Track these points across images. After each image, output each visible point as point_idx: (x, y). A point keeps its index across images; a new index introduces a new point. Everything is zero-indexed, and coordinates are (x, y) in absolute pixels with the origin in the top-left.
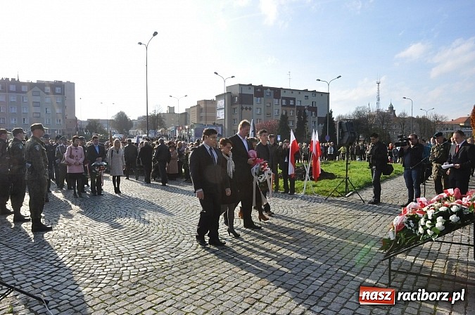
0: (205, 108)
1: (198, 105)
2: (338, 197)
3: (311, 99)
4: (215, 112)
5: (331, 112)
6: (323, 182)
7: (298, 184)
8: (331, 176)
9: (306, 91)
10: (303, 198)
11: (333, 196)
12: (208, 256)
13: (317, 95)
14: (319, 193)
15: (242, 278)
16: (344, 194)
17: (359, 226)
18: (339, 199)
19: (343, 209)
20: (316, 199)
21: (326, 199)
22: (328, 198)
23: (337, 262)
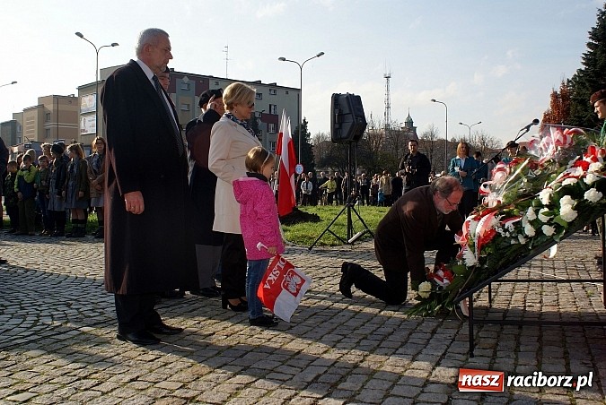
0: (56, 110)
1: (41, 107)
2: (333, 245)
3: (268, 99)
4: (77, 121)
5: (306, 123)
6: (298, 226)
8: (315, 219)
9: (258, 83)
11: (323, 244)
12: (61, 337)
13: (278, 92)
14: (293, 240)
15: (148, 366)
16: (344, 241)
18: (335, 248)
20: (290, 250)
21: (310, 249)
22: (314, 249)
23: (354, 329)
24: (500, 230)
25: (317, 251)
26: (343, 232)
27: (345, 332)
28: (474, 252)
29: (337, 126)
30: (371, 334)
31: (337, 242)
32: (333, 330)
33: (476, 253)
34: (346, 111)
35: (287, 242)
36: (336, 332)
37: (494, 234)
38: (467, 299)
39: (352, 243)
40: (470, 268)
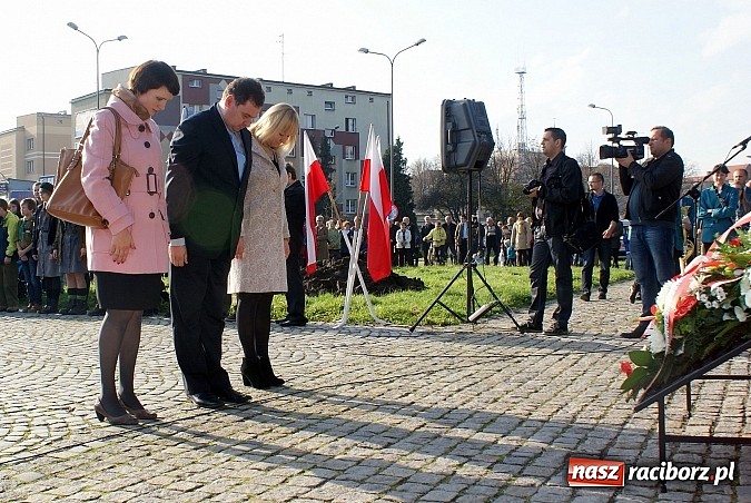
2: (445, 324)
3: (343, 109)
5: (400, 144)
6: (393, 296)
7: (315, 304)
8: (418, 285)
9: (329, 87)
10: (340, 330)
11: (430, 323)
12: (63, 455)
13: (359, 98)
14: (388, 318)
16: (462, 319)
17: (524, 376)
18: (449, 329)
19: (468, 347)
20: (382, 331)
21: (412, 330)
22: (418, 329)
23: (484, 448)
24: (704, 298)
25: (423, 334)
26: (460, 305)
27: (470, 453)
28: (663, 332)
29: (450, 148)
30: (509, 455)
31: (451, 320)
32: (451, 449)
33: (666, 332)
34: (463, 124)
35: (378, 320)
36: (455, 452)
37: (693, 303)
38: (656, 405)
39: (475, 322)
40: (657, 355)
